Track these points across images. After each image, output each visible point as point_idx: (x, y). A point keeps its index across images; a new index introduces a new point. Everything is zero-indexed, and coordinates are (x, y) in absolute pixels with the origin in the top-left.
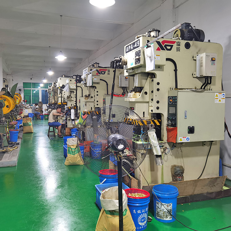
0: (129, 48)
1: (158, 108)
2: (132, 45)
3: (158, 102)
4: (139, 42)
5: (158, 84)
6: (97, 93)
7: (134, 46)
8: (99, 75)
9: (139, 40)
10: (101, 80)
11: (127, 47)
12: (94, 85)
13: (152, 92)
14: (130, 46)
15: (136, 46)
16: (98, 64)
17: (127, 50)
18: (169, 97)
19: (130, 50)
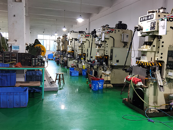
0: (143, 19)
1: (161, 58)
2: (146, 17)
3: (162, 54)
4: (153, 16)
5: (163, 42)
6: (107, 46)
7: (148, 18)
8: (109, 33)
9: (153, 14)
10: (110, 36)
11: (142, 18)
12: (106, 40)
13: (159, 47)
14: (144, 18)
15: (150, 18)
16: (109, 25)
17: (142, 20)
18: (168, 51)
19: (144, 20)
